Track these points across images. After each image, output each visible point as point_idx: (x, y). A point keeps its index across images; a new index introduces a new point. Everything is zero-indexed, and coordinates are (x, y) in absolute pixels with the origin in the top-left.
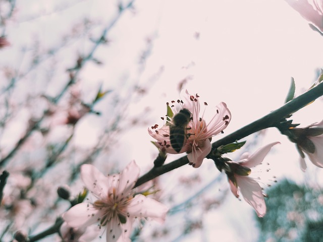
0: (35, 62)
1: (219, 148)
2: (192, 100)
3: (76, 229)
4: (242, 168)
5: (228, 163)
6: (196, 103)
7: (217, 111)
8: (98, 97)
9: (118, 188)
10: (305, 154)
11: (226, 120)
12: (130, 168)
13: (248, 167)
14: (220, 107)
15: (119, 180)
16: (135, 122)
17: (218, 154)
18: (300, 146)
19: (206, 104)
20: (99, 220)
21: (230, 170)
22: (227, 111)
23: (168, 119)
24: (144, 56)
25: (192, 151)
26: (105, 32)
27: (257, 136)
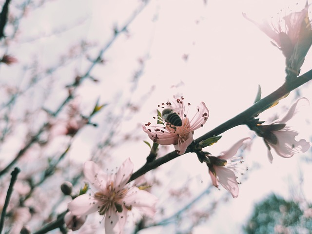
0: (34, 80)
1: (200, 143)
2: (178, 102)
3: (79, 217)
4: (220, 160)
5: (209, 157)
6: (181, 105)
7: (198, 109)
8: (96, 110)
9: (115, 182)
10: (271, 147)
11: (205, 117)
12: (126, 165)
13: (224, 159)
14: (200, 106)
15: (116, 174)
16: (127, 138)
17: (199, 148)
18: (266, 140)
19: (189, 104)
20: (99, 207)
21: (210, 162)
22: (206, 110)
23: (158, 118)
24: (137, 76)
25: (177, 143)
26: (102, 52)
27: (242, 151)
